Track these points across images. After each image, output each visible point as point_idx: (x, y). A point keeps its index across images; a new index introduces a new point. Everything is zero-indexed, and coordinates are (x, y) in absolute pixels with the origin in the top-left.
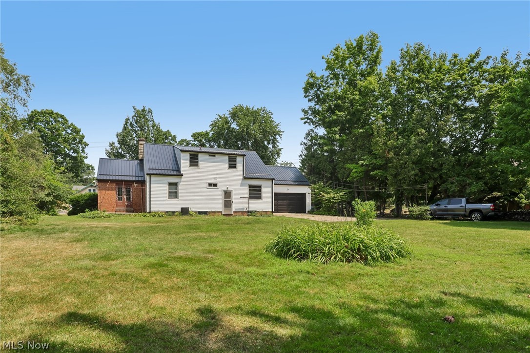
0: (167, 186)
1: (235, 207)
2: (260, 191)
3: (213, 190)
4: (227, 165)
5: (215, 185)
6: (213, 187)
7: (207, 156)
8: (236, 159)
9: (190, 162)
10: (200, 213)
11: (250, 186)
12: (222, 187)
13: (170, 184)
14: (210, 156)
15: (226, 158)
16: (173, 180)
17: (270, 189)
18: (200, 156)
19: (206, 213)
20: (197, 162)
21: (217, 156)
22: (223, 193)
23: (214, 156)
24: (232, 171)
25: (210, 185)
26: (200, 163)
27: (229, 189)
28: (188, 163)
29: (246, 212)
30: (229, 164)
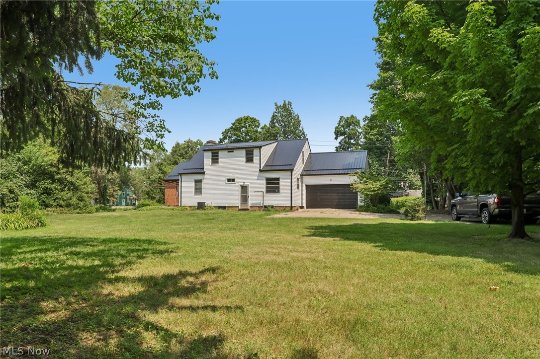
0: (193, 183)
1: (251, 202)
2: (278, 183)
3: (231, 186)
4: (244, 159)
5: (233, 180)
6: (231, 182)
7: (226, 152)
8: (253, 152)
9: (212, 159)
10: (219, 207)
11: (268, 180)
12: (239, 182)
13: (196, 182)
14: (229, 152)
15: (243, 152)
16: (198, 177)
17: (290, 180)
18: (221, 153)
19: (224, 208)
20: (218, 159)
21: (235, 152)
22: (240, 187)
23: (233, 152)
24: (250, 165)
25: (229, 180)
26: (220, 160)
27: (246, 183)
28: (210, 160)
29: (262, 207)
30: (247, 158)
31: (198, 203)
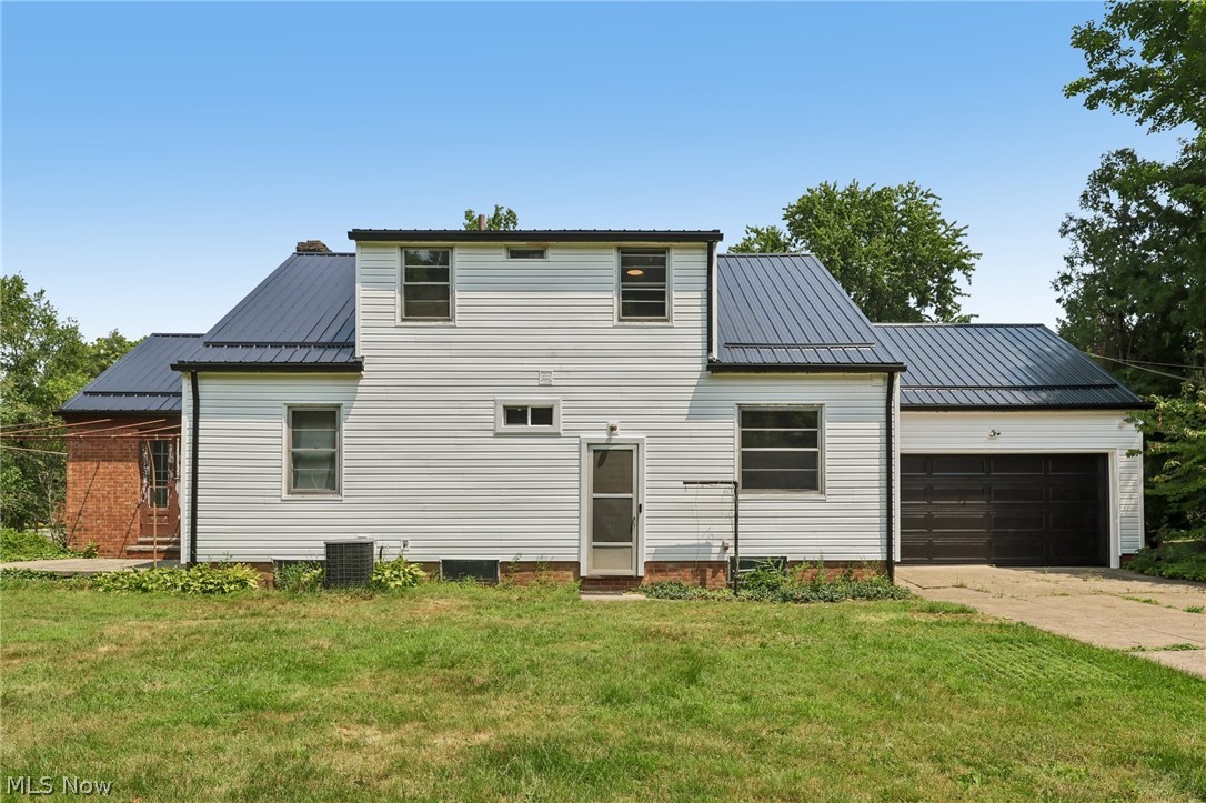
0: (281, 430)
1: (655, 538)
2: (812, 439)
3: (529, 444)
4: (612, 301)
5: (543, 415)
6: (530, 427)
7: (495, 259)
8: (663, 261)
9: (410, 294)
10: (455, 570)
11: (751, 418)
12: (578, 431)
13: (301, 418)
14: (515, 254)
15: (608, 262)
16: (314, 393)
17: (875, 429)
18: (463, 262)
19: (485, 571)
20: (445, 293)
21: (556, 257)
22: (588, 460)
23: (540, 254)
24: (643, 332)
25: (515, 415)
26: (460, 298)
27: (621, 435)
28: (395, 299)
29: (720, 565)
30: (625, 295)
31: (331, 547)
